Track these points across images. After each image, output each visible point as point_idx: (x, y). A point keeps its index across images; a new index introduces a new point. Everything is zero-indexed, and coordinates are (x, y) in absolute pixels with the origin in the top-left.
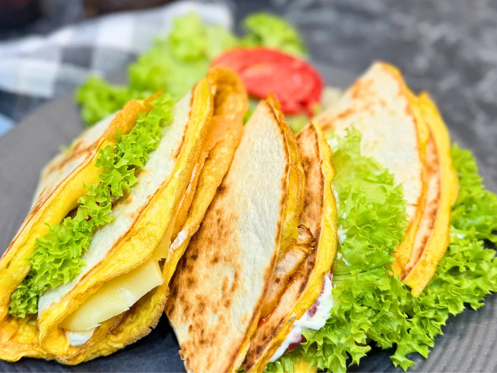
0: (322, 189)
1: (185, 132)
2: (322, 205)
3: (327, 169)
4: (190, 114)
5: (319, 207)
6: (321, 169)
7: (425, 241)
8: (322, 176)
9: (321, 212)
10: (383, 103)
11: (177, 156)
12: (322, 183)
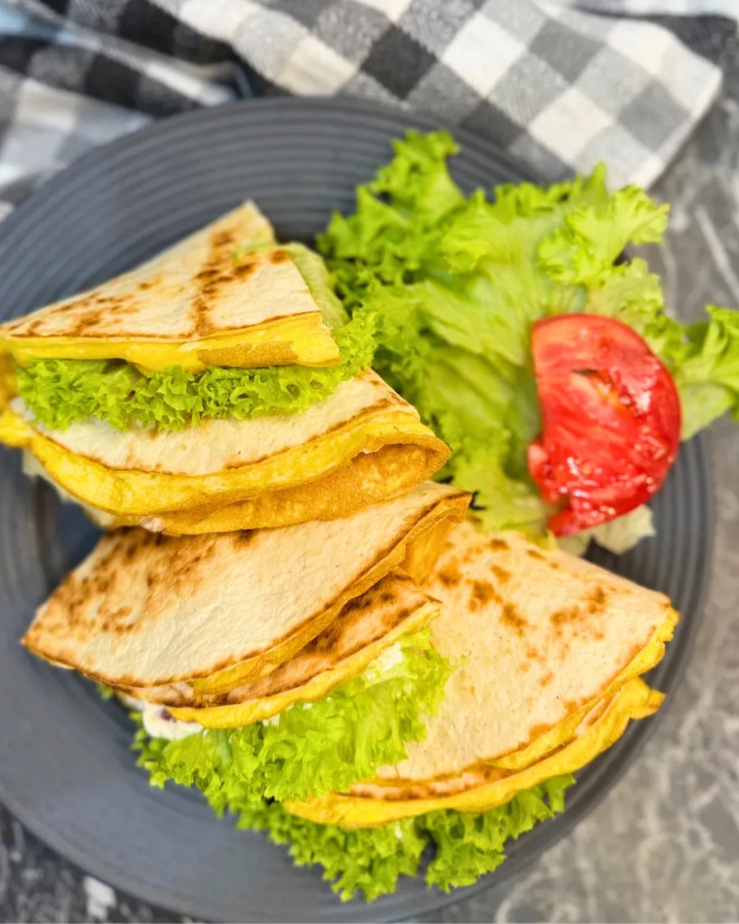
0: (289, 688)
1: (275, 454)
2: (268, 695)
3: (322, 683)
4: (314, 438)
5: (266, 691)
6: (318, 673)
7: (366, 796)
8: (305, 681)
9: (260, 697)
10: (545, 681)
11: (229, 467)
12: (297, 685)
